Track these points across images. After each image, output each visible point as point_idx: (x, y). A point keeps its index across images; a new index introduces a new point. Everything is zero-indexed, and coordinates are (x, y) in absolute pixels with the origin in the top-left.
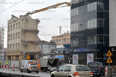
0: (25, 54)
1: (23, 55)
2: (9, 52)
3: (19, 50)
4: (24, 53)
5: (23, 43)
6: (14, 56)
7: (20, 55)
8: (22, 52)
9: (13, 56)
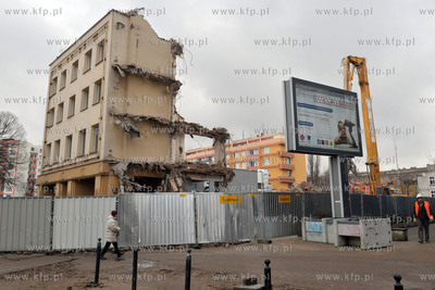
0: (125, 168)
1: (117, 176)
2: (47, 168)
3: (95, 156)
4: (121, 168)
5: (118, 122)
6: (69, 184)
7: (103, 175)
8: (112, 163)
9: (65, 183)
